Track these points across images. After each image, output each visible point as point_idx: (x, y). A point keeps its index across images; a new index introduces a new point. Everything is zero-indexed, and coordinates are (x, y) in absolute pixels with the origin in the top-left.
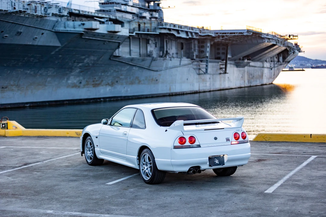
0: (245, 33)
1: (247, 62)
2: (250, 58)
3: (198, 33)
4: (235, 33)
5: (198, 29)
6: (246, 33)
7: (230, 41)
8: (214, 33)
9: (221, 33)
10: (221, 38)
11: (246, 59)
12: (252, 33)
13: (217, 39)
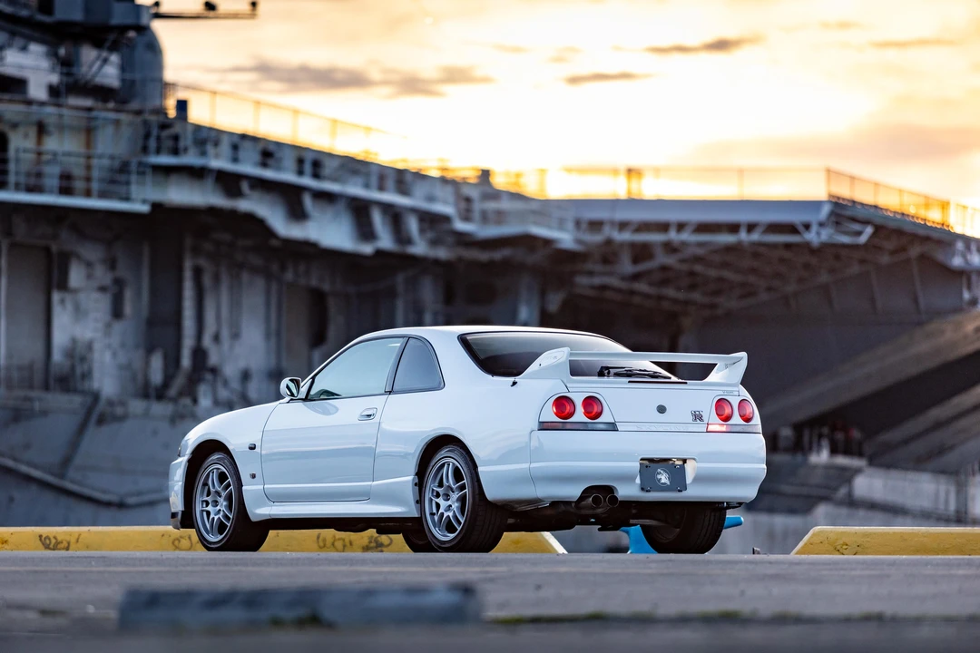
0: (814, 228)
1: (827, 467)
2: (856, 434)
3: (446, 219)
4: (734, 228)
5: (449, 191)
6: (821, 225)
7: (693, 287)
8: (570, 225)
9: (623, 226)
10: (627, 267)
11: (825, 443)
12: (869, 230)
13: (591, 274)
